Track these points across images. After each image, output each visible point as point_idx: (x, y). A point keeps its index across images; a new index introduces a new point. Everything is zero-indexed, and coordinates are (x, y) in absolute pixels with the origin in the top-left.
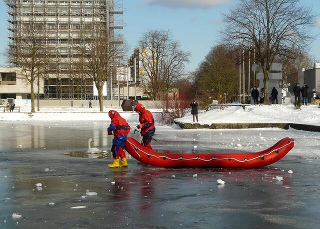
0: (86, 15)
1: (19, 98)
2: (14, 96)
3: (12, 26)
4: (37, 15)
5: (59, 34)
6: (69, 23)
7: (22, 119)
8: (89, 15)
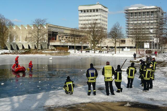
0: (151, 20)
1: (126, 48)
2: (124, 47)
3: (127, 25)
4: (135, 21)
5: (142, 27)
6: (145, 23)
7: (110, 56)
8: (152, 20)
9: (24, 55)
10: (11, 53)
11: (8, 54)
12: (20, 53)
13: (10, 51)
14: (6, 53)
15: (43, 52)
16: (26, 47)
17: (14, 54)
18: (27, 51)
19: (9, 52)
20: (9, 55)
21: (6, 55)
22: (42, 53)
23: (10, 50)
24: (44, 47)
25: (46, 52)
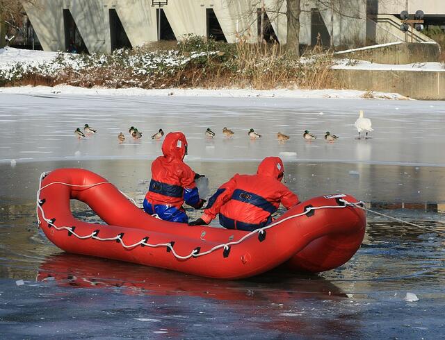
9: (179, 92)
10: (68, 78)
11: (49, 81)
12: (142, 77)
13: (59, 59)
14: (33, 78)
15: (342, 65)
16: (188, 26)
17: (100, 82)
18: (201, 63)
19: (56, 65)
20: (57, 88)
21: (28, 89)
22: (335, 80)
23: (66, 55)
24: (335, 28)
25: (365, 66)
